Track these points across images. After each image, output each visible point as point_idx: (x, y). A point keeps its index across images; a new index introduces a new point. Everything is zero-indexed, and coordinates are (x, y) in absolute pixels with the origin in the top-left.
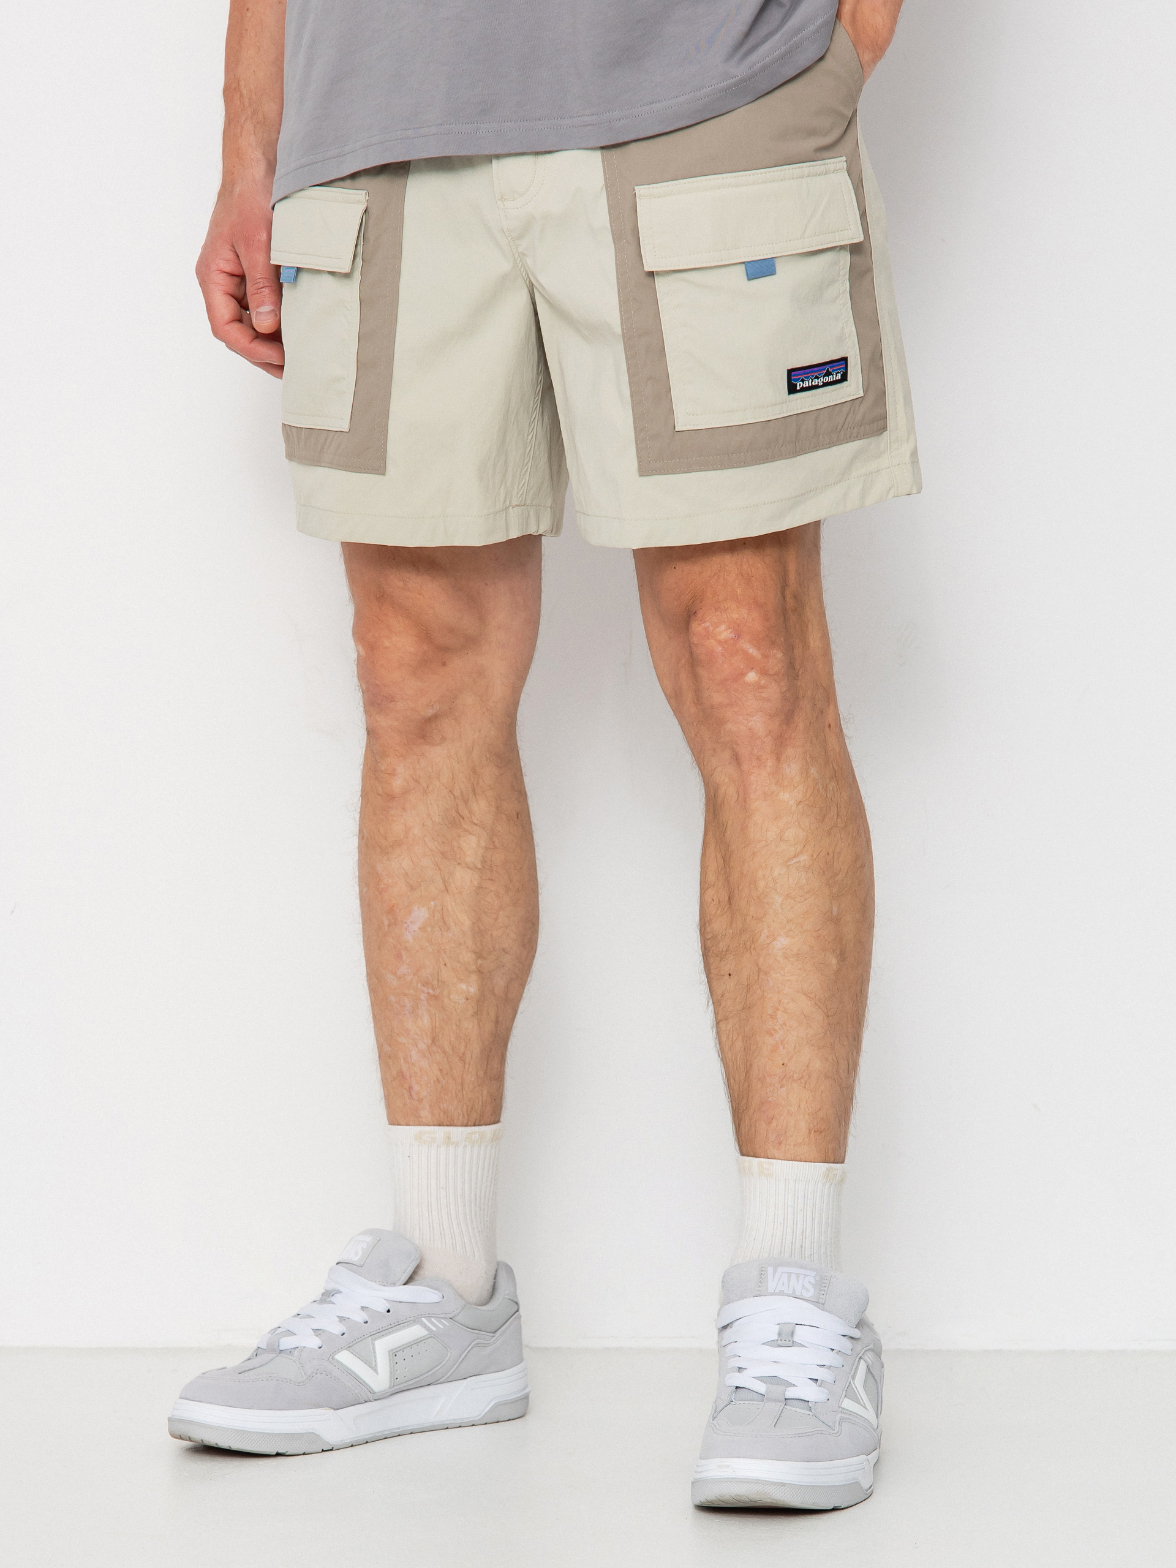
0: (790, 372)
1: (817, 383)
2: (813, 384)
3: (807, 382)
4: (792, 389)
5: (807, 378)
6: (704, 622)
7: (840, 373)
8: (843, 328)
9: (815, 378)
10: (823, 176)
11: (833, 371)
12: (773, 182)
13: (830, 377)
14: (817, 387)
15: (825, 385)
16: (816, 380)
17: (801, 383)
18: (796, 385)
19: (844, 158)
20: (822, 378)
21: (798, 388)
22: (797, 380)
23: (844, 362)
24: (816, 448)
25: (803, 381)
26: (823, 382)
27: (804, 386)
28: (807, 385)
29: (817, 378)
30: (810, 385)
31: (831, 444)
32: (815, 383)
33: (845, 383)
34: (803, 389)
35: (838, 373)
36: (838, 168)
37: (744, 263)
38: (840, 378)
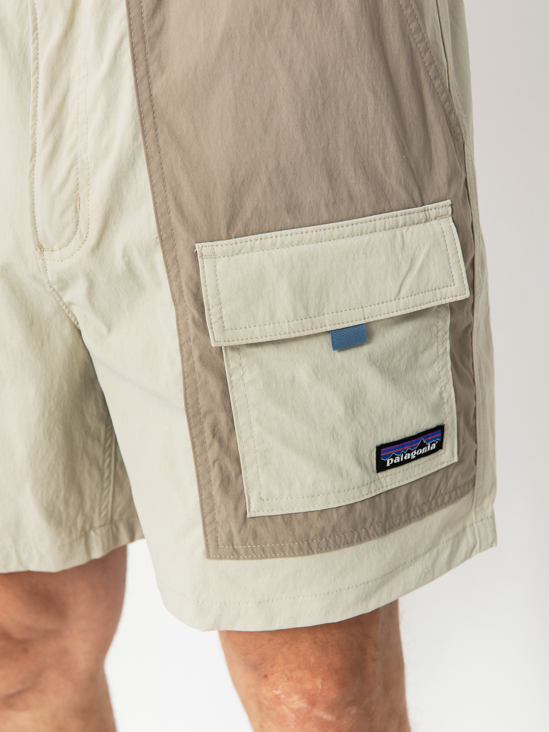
0: (380, 449)
1: (409, 457)
2: (405, 458)
3: (398, 458)
4: (381, 467)
5: (399, 453)
6: (276, 689)
7: (435, 443)
8: (441, 393)
9: (407, 453)
10: (422, 225)
11: (428, 441)
12: (362, 234)
13: (424, 449)
14: (410, 460)
15: (418, 457)
16: (409, 454)
17: (392, 459)
18: (386, 461)
19: (449, 202)
20: (415, 452)
21: (388, 464)
22: (387, 457)
23: (440, 431)
24: (408, 521)
25: (394, 457)
26: (416, 455)
27: (395, 462)
28: (398, 461)
29: (410, 452)
30: (402, 460)
31: (423, 515)
32: (408, 456)
33: (440, 452)
34: (394, 466)
35: (433, 443)
36: (440, 214)
37: (329, 332)
38: (434, 448)
